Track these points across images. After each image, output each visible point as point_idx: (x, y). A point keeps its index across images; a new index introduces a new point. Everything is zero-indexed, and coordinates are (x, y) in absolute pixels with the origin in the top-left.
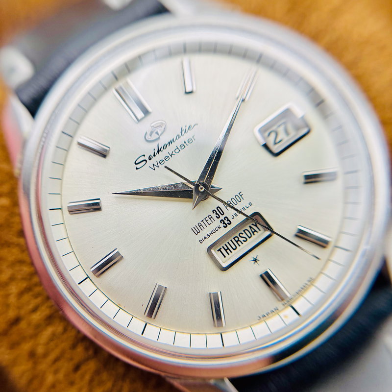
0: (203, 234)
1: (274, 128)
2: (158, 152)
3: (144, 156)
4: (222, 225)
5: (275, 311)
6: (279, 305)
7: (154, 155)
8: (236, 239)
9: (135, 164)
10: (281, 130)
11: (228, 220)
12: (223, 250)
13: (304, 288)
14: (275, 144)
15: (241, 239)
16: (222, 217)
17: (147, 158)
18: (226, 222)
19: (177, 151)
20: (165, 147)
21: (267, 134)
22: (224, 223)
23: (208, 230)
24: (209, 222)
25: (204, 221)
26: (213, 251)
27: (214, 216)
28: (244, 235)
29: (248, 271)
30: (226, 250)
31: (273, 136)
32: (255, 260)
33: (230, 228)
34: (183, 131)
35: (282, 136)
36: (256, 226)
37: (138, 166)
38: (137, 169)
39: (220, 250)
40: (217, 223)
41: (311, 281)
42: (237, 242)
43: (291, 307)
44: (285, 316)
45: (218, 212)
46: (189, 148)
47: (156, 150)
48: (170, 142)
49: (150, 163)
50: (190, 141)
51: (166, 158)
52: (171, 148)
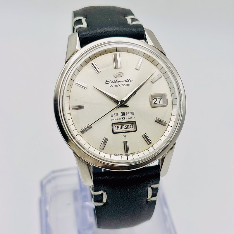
0: (114, 118)
2: (115, 82)
3: (110, 80)
4: (122, 119)
5: (121, 155)
6: (124, 154)
7: (114, 82)
8: (123, 126)
9: (106, 81)
10: (158, 100)
11: (125, 118)
12: (117, 127)
13: (135, 153)
14: (154, 103)
15: (125, 127)
16: (123, 116)
17: (111, 82)
18: (124, 118)
19: (122, 85)
21: (153, 98)
22: (123, 119)
23: (116, 117)
24: (118, 115)
25: (117, 114)
26: (113, 125)
27: (121, 114)
28: (127, 127)
29: (121, 138)
30: (118, 128)
31: (155, 100)
32: (125, 136)
33: (124, 121)
34: (128, 80)
35: (158, 102)
36: (132, 126)
37: (106, 83)
38: (105, 83)
40: (121, 117)
41: (138, 152)
42: (123, 127)
43: (127, 156)
44: (123, 158)
45: (123, 114)
46: (126, 87)
47: (115, 81)
48: (121, 81)
49: (111, 84)
50: (128, 85)
51: (117, 86)
52: (120, 83)
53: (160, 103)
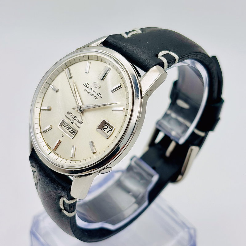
1: (109, 127)
4: (71, 121)
5: (49, 147)
6: (52, 149)
10: (109, 129)
13: (58, 155)
14: (103, 129)
16: (74, 120)
18: (73, 122)
19: (92, 95)
20: (93, 91)
21: (106, 125)
23: (69, 117)
24: (72, 116)
25: (72, 114)
27: (74, 117)
31: (106, 127)
32: (63, 136)
34: (99, 95)
35: (107, 130)
37: (85, 85)
39: (65, 124)
40: (72, 119)
41: (60, 156)
42: (68, 128)
43: (51, 152)
44: (48, 151)
45: (75, 118)
46: (94, 99)
47: (91, 88)
48: (94, 92)
49: (86, 88)
50: (96, 98)
51: (89, 93)
52: (93, 93)
53: (107, 133)
